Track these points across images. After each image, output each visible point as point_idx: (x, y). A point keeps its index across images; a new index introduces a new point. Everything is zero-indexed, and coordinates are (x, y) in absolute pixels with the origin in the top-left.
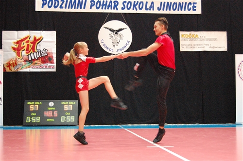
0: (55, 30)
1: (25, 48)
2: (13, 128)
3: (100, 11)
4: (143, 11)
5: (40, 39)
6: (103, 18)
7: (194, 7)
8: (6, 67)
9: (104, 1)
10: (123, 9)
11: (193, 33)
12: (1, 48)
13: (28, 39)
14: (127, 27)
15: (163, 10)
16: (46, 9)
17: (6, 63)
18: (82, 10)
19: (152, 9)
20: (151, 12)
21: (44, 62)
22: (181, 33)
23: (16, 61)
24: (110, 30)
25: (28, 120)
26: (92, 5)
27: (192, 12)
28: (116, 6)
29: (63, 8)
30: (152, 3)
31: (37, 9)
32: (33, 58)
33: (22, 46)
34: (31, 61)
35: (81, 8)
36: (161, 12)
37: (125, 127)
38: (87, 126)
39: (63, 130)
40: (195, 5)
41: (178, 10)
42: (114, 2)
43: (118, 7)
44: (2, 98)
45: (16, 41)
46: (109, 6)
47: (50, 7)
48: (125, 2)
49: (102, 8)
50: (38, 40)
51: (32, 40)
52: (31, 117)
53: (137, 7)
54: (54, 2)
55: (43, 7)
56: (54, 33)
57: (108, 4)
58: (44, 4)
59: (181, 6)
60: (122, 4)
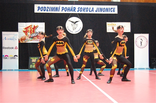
0: (44, 22)
1: (30, 31)
2: (23, 71)
3: (67, 12)
4: (88, 12)
5: (37, 27)
6: (68, 16)
7: (114, 10)
8: (20, 41)
9: (68, 8)
10: (78, 11)
11: (113, 23)
12: (18, 31)
13: (31, 27)
14: (80, 20)
15: (98, 12)
16: (40, 12)
17: (20, 38)
18: (58, 12)
19: (92, 11)
20: (92, 13)
22: (107, 23)
23: (25, 37)
24: (72, 22)
25: (31, 66)
26: (62, 10)
27: (113, 13)
28: (74, 10)
29: (48, 11)
30: (93, 8)
31: (35, 12)
32: (34, 36)
33: (28, 30)
34: (33, 38)
35: (57, 11)
36: (97, 13)
37: (78, 70)
38: (60, 69)
40: (114, 9)
41: (106, 12)
42: (74, 8)
43: (75, 10)
44: (18, 56)
45: (25, 28)
46: (71, 10)
47: (42, 11)
48: (79, 8)
49: (68, 11)
50: (36, 27)
51: (33, 27)
52: (33, 65)
53: (85, 10)
54: (44, 8)
55: (38, 11)
56: (44, 23)
57: (70, 9)
58: (39, 9)
59: (107, 10)
60: (78, 9)
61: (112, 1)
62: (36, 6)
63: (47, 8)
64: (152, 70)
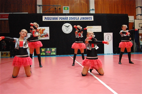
1: (40, 32)
3: (62, 20)
4: (76, 20)
5: (44, 30)
6: (63, 23)
7: (91, 18)
9: (63, 17)
10: (69, 20)
11: (91, 26)
14: (71, 25)
18: (57, 20)
20: (78, 20)
21: (46, 36)
26: (60, 19)
27: (90, 20)
28: (67, 19)
29: (51, 20)
30: (78, 18)
31: (43, 21)
34: (42, 36)
36: (81, 20)
37: (70, 56)
39: (52, 57)
41: (86, 20)
42: (67, 17)
46: (65, 19)
47: (47, 20)
51: (42, 30)
52: (42, 53)
53: (74, 19)
54: (48, 18)
56: (49, 27)
58: (45, 19)
59: (87, 18)
60: (69, 18)
61: (90, 13)
62: (44, 17)
63: (50, 18)
64: (115, 55)
